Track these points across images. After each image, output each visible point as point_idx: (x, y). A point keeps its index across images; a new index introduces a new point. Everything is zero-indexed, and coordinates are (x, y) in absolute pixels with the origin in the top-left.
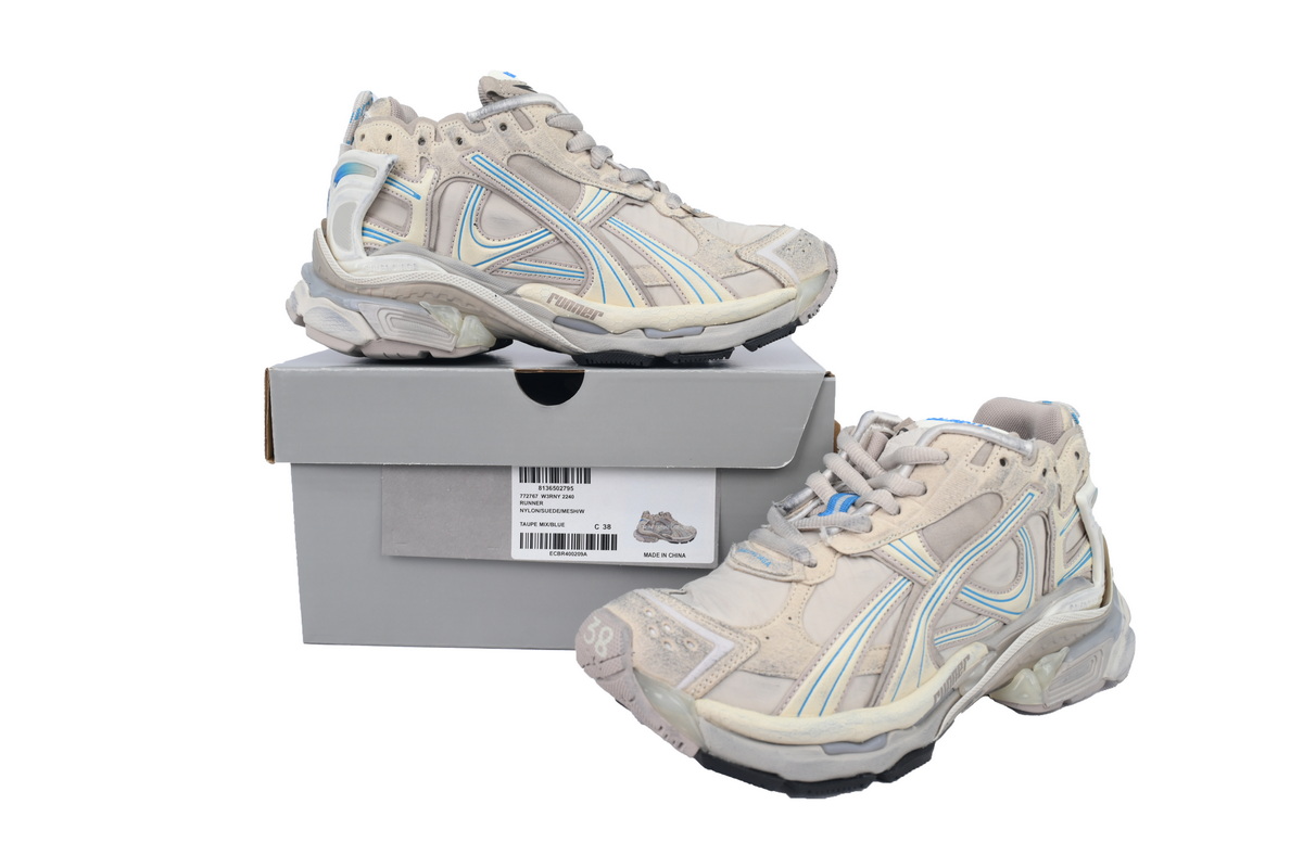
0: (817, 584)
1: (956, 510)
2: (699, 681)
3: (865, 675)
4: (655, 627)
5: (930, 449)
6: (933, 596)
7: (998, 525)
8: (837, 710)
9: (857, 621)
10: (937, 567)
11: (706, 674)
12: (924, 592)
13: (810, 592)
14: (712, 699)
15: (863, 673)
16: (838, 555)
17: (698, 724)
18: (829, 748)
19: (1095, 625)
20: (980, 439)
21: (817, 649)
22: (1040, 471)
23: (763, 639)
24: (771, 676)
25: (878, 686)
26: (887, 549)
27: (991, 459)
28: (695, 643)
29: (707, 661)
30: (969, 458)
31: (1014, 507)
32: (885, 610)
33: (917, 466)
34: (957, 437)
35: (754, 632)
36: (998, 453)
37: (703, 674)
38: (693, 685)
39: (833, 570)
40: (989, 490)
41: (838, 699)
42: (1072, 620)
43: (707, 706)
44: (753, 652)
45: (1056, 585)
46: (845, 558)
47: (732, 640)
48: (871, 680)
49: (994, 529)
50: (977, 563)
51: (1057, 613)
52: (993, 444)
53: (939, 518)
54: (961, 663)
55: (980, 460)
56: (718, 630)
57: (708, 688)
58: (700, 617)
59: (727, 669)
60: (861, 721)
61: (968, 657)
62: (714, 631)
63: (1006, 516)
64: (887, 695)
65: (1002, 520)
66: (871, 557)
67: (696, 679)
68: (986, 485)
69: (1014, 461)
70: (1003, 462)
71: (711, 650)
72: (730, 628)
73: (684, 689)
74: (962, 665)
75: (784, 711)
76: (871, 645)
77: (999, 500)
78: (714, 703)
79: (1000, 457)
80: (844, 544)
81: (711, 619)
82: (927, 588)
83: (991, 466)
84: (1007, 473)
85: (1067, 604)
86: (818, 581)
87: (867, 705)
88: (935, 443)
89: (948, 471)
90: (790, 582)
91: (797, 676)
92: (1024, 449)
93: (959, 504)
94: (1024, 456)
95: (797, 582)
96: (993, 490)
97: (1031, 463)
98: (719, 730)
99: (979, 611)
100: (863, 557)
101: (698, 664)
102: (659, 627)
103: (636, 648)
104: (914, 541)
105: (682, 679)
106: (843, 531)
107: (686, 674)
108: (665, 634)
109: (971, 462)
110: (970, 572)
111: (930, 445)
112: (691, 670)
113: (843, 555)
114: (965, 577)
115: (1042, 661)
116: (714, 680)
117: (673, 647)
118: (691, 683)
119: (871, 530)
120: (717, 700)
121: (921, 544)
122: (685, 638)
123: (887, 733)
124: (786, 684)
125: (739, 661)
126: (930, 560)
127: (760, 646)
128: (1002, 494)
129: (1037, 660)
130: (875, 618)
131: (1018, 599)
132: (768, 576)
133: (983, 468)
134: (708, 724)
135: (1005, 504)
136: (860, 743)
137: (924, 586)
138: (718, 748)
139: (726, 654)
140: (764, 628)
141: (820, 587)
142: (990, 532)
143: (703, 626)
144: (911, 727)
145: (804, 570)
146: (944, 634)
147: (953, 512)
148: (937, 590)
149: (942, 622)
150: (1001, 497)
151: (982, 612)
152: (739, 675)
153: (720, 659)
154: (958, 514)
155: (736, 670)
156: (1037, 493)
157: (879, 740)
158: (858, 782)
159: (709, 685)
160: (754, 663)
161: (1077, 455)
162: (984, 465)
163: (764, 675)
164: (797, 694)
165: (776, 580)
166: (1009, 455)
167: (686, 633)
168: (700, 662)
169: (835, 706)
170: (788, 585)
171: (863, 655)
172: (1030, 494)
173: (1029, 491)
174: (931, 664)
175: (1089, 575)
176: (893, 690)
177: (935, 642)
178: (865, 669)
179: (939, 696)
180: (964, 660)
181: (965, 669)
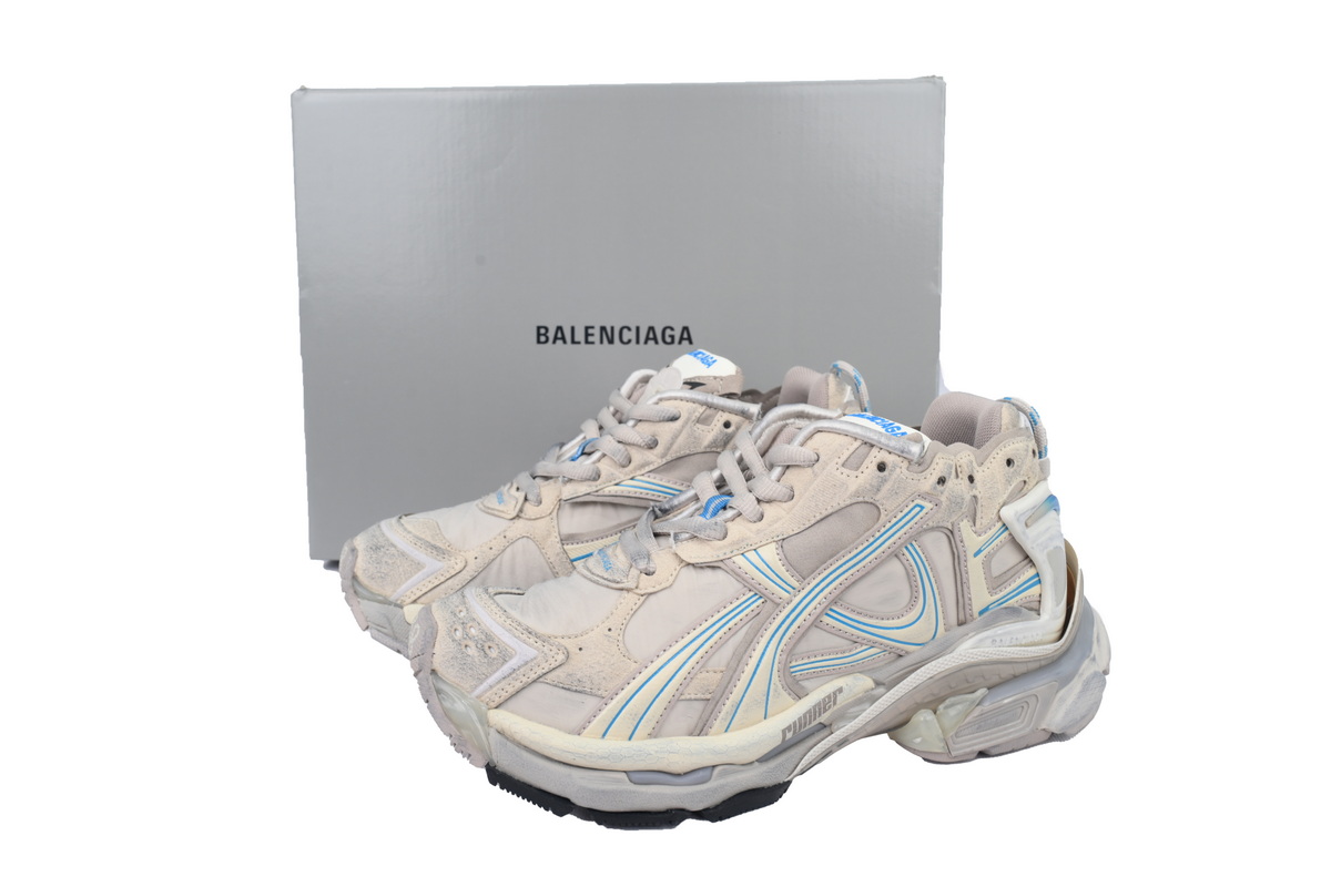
0: (651, 594)
1: (822, 520)
2: (495, 689)
3: (690, 700)
4: (460, 628)
5: (803, 449)
6: (788, 616)
7: (871, 540)
8: (650, 735)
9: (688, 638)
10: (796, 584)
11: (503, 683)
12: (777, 611)
13: (639, 603)
14: (507, 710)
15: (688, 697)
16: (684, 564)
17: (487, 735)
18: (636, 777)
19: (1037, 665)
20: (856, 439)
21: (634, 666)
22: (935, 478)
23: (574, 650)
24: (576, 691)
25: (707, 714)
26: (740, 560)
27: (867, 462)
28: (495, 647)
29: (506, 669)
30: (841, 461)
31: (895, 520)
32: (725, 629)
33: (788, 467)
34: (832, 435)
35: (565, 642)
36: (876, 456)
37: (499, 682)
38: (488, 694)
39: (671, 579)
40: (861, 499)
41: (653, 724)
42: (995, 657)
43: (500, 718)
44: (557, 664)
45: (976, 614)
46: (691, 567)
47: (536, 648)
48: (699, 706)
49: (866, 544)
50: (847, 583)
51: (972, 648)
52: (872, 446)
53: (803, 528)
54: (829, 697)
55: (852, 463)
56: (524, 637)
57: (502, 699)
58: (509, 621)
59: (525, 680)
60: (681, 750)
61: (840, 690)
62: (518, 638)
63: (883, 530)
64: (718, 724)
65: (878, 534)
66: (719, 567)
67: (491, 687)
68: (857, 494)
69: (894, 467)
70: (881, 467)
71: (511, 658)
72: (537, 636)
73: (478, 697)
74: (832, 698)
75: (586, 731)
76: (702, 665)
77: (876, 511)
78: (510, 715)
79: (878, 460)
80: (693, 552)
81: (520, 624)
82: (780, 608)
83: (866, 471)
84: (884, 481)
85: (987, 638)
86: (651, 590)
87: (691, 734)
88: (809, 442)
89: (816, 475)
90: (622, 589)
91: (605, 694)
92: (909, 452)
93: (825, 513)
94: (910, 461)
95: (628, 590)
96: (866, 499)
97: (921, 468)
98: (509, 743)
99: (854, 638)
100: (709, 567)
101: (495, 672)
102: (464, 628)
103: (437, 650)
104: (770, 553)
105: (476, 687)
106: (694, 537)
107: (481, 681)
108: (467, 636)
109: (843, 465)
110: (837, 592)
111: (802, 445)
112: (487, 677)
113: (689, 564)
114: (831, 598)
115: (947, 702)
116: (511, 690)
117: (472, 651)
118: (486, 691)
119: (725, 537)
120: (512, 712)
121: (777, 557)
122: (487, 642)
123: (714, 767)
124: (592, 702)
125: (540, 672)
126: (787, 576)
127: (568, 658)
128: (878, 504)
129: (942, 700)
130: (712, 636)
131: (915, 628)
132: (601, 581)
133: (856, 473)
134: (497, 735)
135: (882, 516)
136: (679, 775)
137: (778, 605)
138: (505, 764)
139: (526, 663)
140: (580, 638)
141: (652, 598)
142: (861, 548)
143: (509, 631)
144: (752, 763)
145: (639, 577)
146: (806, 661)
147: (818, 522)
148: (793, 610)
149: (803, 647)
150: (878, 508)
151: (858, 640)
152: (538, 687)
153: (519, 668)
154: (823, 524)
155: (534, 681)
156: (928, 506)
157: (701, 774)
158: (668, 818)
159: (505, 695)
160: (559, 674)
161: (1009, 462)
162: (857, 469)
163: (569, 689)
164: (603, 712)
165: (608, 587)
166: (890, 459)
167: (489, 637)
168: (498, 669)
169: (649, 730)
170: (618, 593)
171: (690, 677)
172: (917, 505)
173: (916, 502)
174: (785, 694)
175: (1035, 605)
176: (725, 720)
177: (792, 670)
178: (690, 693)
179: (789, 731)
180: (835, 693)
181: (835, 703)
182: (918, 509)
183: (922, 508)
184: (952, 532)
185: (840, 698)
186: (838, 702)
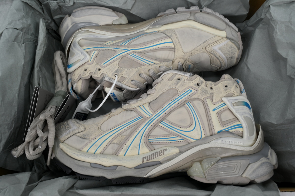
0: (112, 116)
1: (161, 95)
6: (148, 122)
8: (100, 153)
9: (118, 127)
10: (152, 114)
15: (114, 143)
16: (124, 110)
18: (93, 165)
20: (173, 73)
21: (101, 133)
23: (87, 129)
25: (118, 149)
26: (138, 108)
27: (175, 78)
29: (68, 131)
30: (168, 79)
31: (182, 94)
36: (177, 76)
39: (119, 113)
40: (172, 88)
41: (102, 150)
45: (216, 133)
47: (77, 127)
48: (117, 146)
53: (156, 98)
56: (76, 124)
63: (178, 96)
64: (122, 152)
66: (133, 110)
68: (171, 86)
69: (182, 79)
70: (179, 79)
72: (79, 124)
74: (162, 152)
75: (83, 150)
76: (120, 134)
82: (146, 120)
87: (113, 154)
88: (163, 77)
89: (161, 84)
91: (91, 139)
96: (174, 88)
100: (130, 110)
104: (146, 105)
110: (164, 116)
111: (161, 78)
117: (63, 128)
123: (118, 166)
126: (150, 111)
127: (85, 130)
130: (125, 127)
131: (193, 132)
133: (171, 81)
135: (178, 92)
143: (73, 123)
144: (132, 168)
146: (154, 138)
148: (150, 121)
150: (177, 90)
151: (172, 133)
155: (74, 135)
156: (194, 91)
157: (114, 167)
161: (226, 86)
164: (88, 145)
166: (181, 77)
167: (68, 124)
169: (100, 151)
171: (116, 137)
172: (189, 90)
173: (189, 89)
174: (145, 146)
175: (241, 135)
176: (124, 151)
177: (149, 140)
178: (115, 141)
179: (145, 159)
180: (164, 150)
181: (164, 154)
182: (190, 91)
183: (191, 91)
184: (204, 102)
185: (165, 152)
186: (165, 154)
